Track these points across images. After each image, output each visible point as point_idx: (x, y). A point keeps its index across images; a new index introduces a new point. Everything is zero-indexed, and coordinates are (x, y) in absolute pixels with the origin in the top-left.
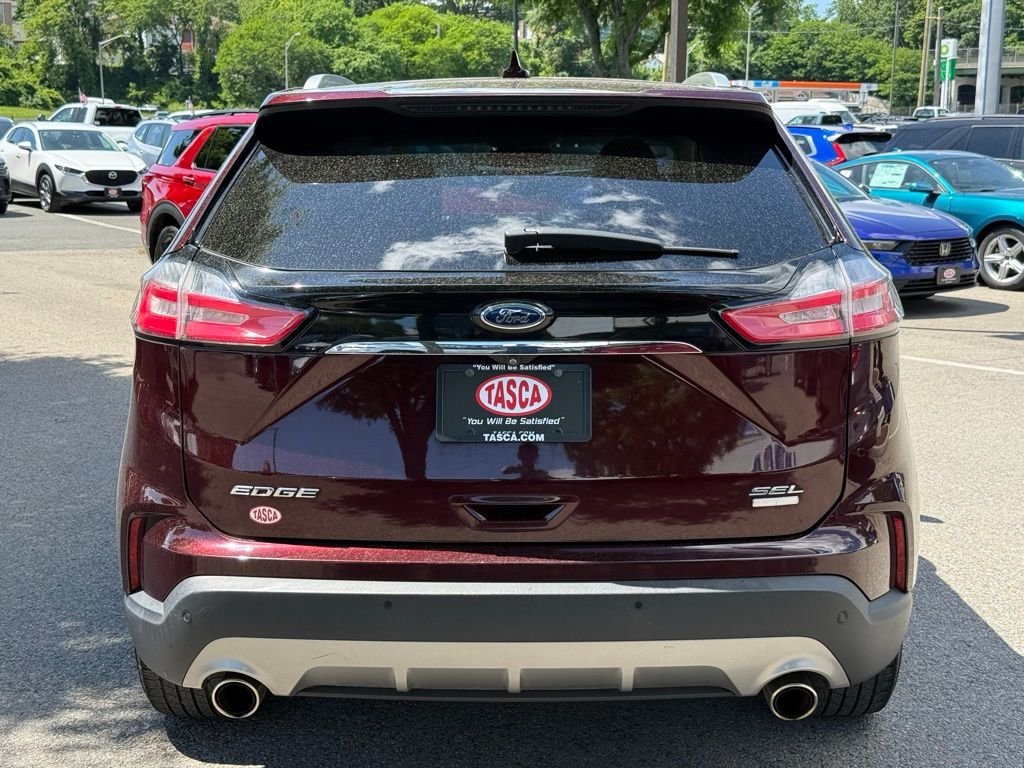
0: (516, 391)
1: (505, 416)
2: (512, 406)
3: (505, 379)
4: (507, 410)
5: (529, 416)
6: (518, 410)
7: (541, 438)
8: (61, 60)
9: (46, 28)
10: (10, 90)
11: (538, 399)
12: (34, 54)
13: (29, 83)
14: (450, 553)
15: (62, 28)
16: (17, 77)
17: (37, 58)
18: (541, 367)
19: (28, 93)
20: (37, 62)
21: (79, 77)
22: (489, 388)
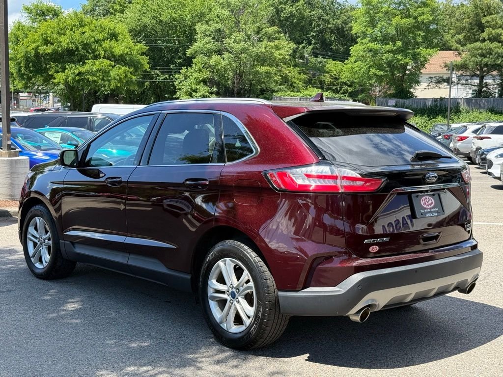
0: (427, 201)
2: (428, 205)
3: (425, 197)
7: (437, 214)
11: (432, 203)
18: (433, 193)
22: (423, 200)
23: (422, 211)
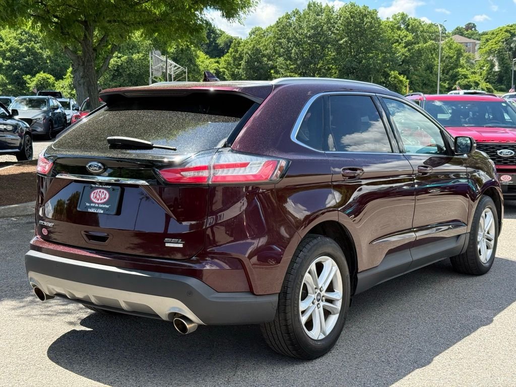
0: (100, 194)
1: (95, 203)
2: (98, 200)
3: (99, 190)
4: (97, 201)
5: (102, 204)
6: (99, 201)
7: (102, 212)
8: (496, 69)
9: (490, 52)
10: (467, 84)
11: (105, 198)
12: (483, 66)
13: (476, 81)
14: (79, 250)
15: (499, 52)
16: (471, 77)
17: (484, 68)
18: (108, 187)
19: (475, 86)
20: (484, 70)
21: (504, 77)
22: (95, 193)
23: (88, 204)
